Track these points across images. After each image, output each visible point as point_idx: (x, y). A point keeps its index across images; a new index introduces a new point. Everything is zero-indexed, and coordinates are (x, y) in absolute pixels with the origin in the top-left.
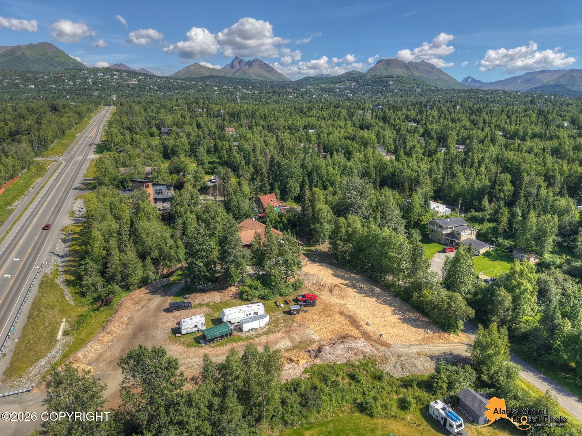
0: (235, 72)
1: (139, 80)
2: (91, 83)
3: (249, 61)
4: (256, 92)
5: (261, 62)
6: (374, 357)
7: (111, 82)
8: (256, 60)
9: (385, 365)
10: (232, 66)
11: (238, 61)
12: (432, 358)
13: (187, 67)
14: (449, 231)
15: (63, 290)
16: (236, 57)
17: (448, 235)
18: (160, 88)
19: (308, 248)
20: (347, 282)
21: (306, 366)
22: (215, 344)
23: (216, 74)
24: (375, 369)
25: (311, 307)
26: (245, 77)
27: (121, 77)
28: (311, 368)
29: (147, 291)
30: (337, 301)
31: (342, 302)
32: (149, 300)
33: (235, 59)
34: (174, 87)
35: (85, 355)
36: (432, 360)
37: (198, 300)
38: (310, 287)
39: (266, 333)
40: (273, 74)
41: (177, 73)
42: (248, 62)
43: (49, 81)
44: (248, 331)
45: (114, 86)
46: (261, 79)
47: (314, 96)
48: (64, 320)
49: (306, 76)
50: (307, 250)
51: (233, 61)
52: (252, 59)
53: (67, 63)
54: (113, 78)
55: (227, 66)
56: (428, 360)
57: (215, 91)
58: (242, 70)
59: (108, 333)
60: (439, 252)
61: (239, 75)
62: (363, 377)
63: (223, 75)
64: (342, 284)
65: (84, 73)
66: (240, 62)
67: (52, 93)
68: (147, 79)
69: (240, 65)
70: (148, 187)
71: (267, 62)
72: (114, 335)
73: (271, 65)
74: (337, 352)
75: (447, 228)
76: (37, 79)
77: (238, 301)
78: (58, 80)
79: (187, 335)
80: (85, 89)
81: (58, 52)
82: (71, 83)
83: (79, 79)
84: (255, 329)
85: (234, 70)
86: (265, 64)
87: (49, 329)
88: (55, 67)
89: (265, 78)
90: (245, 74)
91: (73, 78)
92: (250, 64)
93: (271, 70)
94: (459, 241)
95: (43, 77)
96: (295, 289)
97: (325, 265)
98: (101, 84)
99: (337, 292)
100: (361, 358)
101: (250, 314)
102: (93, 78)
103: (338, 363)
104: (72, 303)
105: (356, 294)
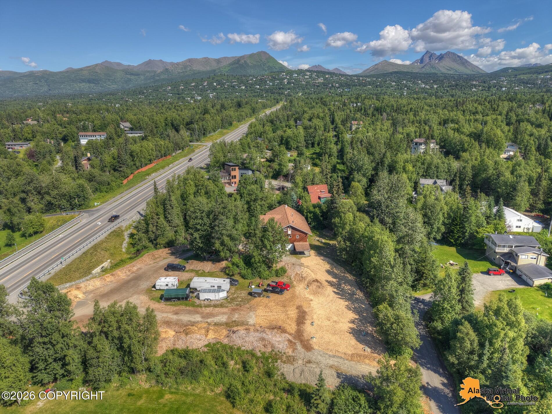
0: (423, 67)
1: (325, 79)
2: (286, 83)
3: (441, 54)
4: (435, 86)
5: (454, 54)
6: (280, 354)
7: (301, 82)
8: (448, 53)
9: (285, 366)
10: (422, 61)
11: (428, 55)
12: (339, 375)
13: (376, 65)
14: (506, 250)
15: (125, 240)
16: (427, 51)
17: (504, 255)
18: (341, 85)
19: (328, 242)
20: (334, 280)
21: (211, 341)
22: (171, 303)
23: (402, 70)
24: (274, 365)
25: (277, 295)
26: (433, 71)
27: (311, 77)
28: (214, 344)
29: (170, 252)
30: (307, 296)
31: (311, 297)
32: (164, 258)
33: (426, 53)
34: (353, 84)
35: (86, 286)
36: (338, 377)
37: (193, 266)
38: (292, 277)
39: (215, 306)
40: (466, 67)
41: (364, 71)
42: (439, 56)
43: (256, 83)
44: (204, 300)
45: (303, 85)
46: (452, 72)
47: (504, 89)
48: (109, 261)
49: (505, 67)
50: (325, 243)
51: (423, 56)
52: (443, 52)
53: (275, 67)
54: (305, 78)
55: (416, 61)
56: (333, 375)
57: (392, 87)
58: (430, 65)
59: (112, 275)
60: (482, 273)
61: (428, 70)
62: (256, 370)
63: (410, 70)
64: (327, 281)
65: (283, 75)
66: (431, 56)
67: (255, 92)
68: (333, 77)
69: (430, 59)
70: (235, 170)
71: (461, 55)
72: (117, 278)
73: (466, 58)
74: (247, 339)
75: (504, 246)
76: (247, 81)
77: (222, 274)
78: (262, 82)
79: (160, 291)
80: (280, 89)
81: (270, 58)
82: (271, 84)
83: (278, 80)
84: (210, 300)
85: (422, 65)
86: (459, 56)
87: (91, 265)
88: (266, 71)
89: (456, 71)
90: (433, 68)
91: (273, 79)
92: (441, 58)
93: (464, 63)
94: (515, 265)
95: (252, 80)
96: (277, 276)
97: (327, 259)
98: (293, 83)
99: (314, 287)
100: (268, 351)
101: (214, 286)
102: (288, 79)
103: (243, 348)
104: (124, 250)
105: (333, 293)
